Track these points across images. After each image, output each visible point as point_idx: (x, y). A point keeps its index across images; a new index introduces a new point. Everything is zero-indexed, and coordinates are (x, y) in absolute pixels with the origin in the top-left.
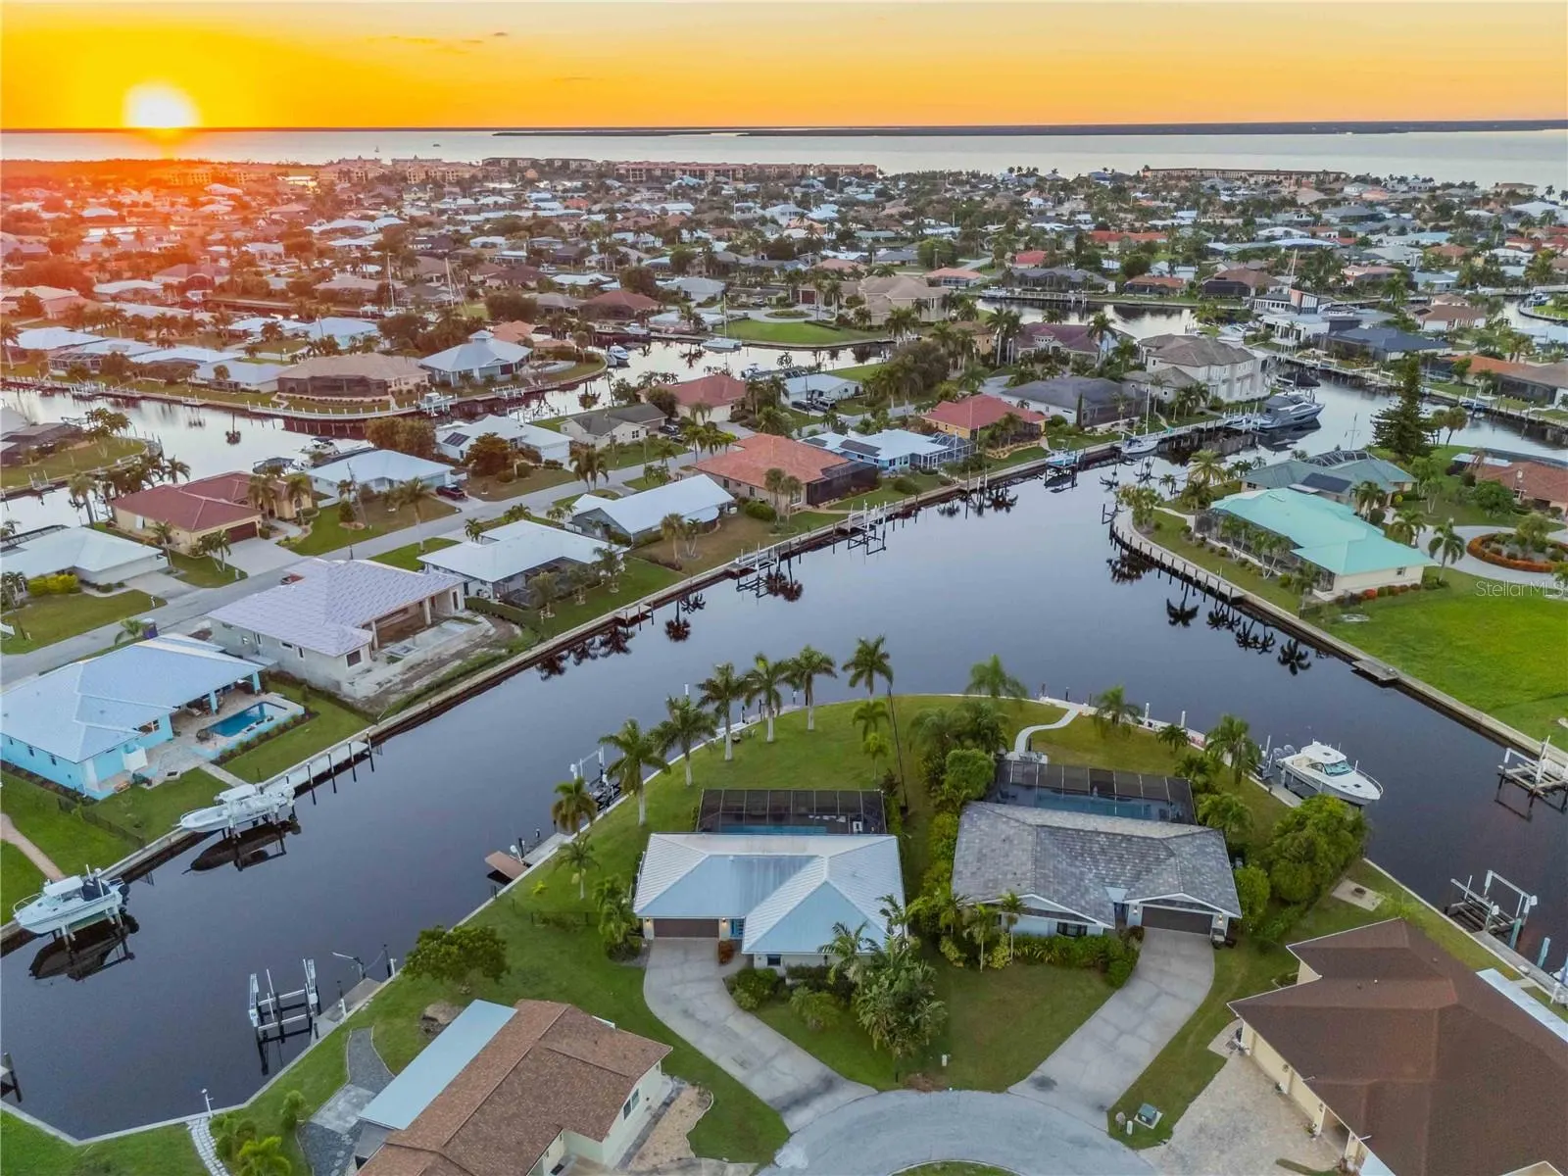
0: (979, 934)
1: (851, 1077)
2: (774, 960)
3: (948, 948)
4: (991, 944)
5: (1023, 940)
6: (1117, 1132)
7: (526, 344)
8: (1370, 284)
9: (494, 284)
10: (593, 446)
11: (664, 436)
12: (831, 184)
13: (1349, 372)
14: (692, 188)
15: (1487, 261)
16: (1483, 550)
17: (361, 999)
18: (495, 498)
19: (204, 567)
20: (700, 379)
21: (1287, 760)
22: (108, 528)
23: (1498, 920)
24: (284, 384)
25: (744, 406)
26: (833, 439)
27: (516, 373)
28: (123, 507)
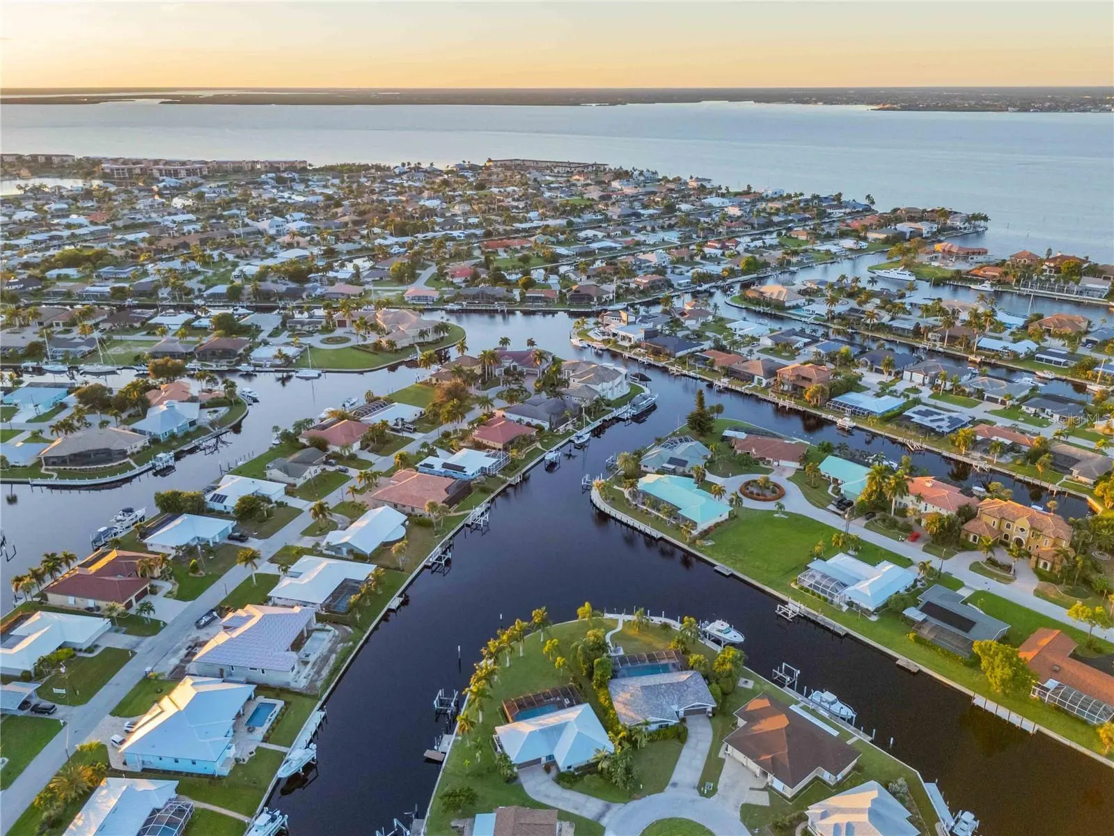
1: (615, 802)
2: (569, 767)
4: (641, 738)
5: (650, 734)
6: (702, 794)
7: (193, 399)
8: (652, 287)
9: (107, 326)
10: (295, 485)
11: (330, 469)
12: (280, 181)
13: (660, 364)
14: (175, 188)
15: (702, 258)
16: (746, 491)
17: (421, 827)
18: (264, 536)
19: (136, 623)
20: (331, 424)
21: (707, 629)
22: (42, 606)
23: (789, 682)
24: (48, 460)
25: (365, 438)
26: (436, 462)
27: (199, 424)
28: (56, 593)
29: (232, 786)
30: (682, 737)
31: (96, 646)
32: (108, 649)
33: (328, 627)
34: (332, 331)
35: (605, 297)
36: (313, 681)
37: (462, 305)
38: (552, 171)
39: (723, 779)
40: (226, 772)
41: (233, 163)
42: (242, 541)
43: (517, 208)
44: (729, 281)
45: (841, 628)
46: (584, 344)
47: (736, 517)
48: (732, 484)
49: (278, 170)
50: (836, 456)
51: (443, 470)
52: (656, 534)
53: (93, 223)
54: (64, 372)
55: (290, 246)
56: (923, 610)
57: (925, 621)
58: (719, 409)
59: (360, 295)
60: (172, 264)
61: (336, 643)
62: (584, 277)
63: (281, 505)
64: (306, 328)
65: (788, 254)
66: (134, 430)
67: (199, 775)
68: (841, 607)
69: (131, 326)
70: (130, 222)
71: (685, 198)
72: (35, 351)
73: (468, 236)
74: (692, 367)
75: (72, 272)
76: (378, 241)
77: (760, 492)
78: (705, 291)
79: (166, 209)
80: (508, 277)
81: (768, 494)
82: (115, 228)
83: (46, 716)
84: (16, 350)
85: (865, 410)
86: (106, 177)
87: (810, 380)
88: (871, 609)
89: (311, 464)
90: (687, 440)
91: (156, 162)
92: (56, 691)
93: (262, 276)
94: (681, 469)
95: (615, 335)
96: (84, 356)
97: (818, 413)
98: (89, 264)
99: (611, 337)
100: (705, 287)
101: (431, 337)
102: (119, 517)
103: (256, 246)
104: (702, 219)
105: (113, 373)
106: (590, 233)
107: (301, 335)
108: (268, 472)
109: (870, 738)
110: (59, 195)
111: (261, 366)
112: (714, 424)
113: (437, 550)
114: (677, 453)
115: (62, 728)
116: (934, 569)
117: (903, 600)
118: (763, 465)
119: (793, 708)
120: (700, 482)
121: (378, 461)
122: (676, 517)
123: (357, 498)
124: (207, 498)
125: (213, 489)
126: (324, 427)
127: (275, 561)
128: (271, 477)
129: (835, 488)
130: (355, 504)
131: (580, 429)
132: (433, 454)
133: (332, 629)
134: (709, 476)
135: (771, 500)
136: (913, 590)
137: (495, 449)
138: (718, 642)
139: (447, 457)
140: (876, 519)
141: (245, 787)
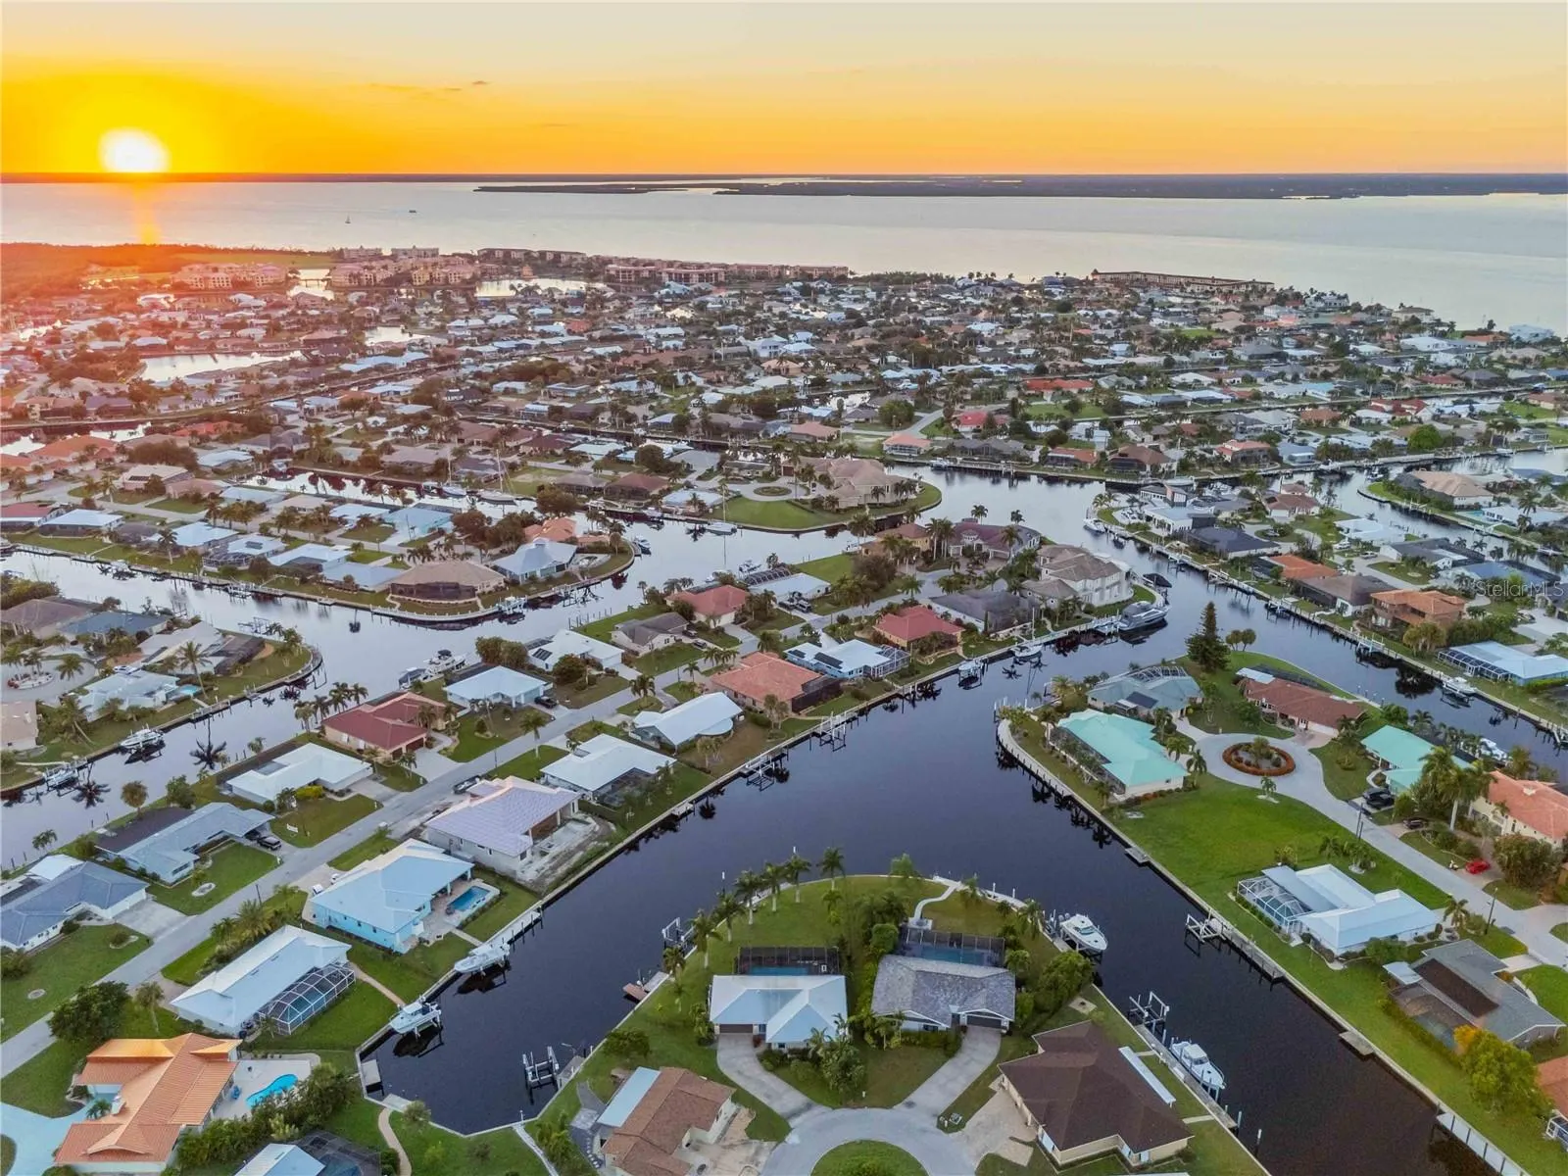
0: (882, 1031)
1: (820, 1102)
2: (782, 1045)
3: (868, 1038)
4: (890, 1036)
5: (906, 1033)
6: (940, 1126)
7: (572, 541)
8: (1244, 459)
9: (527, 450)
10: (637, 653)
11: (687, 640)
12: (805, 291)
13: (1200, 567)
14: (679, 296)
15: (1352, 424)
16: (1232, 757)
17: (577, 1067)
18: (576, 705)
19: (397, 774)
20: (711, 588)
21: (1064, 924)
22: (319, 739)
23: (1148, 1019)
24: (395, 588)
25: (743, 611)
26: (809, 651)
27: (568, 570)
28: (332, 727)
29: (406, 967)
30: (949, 1048)
31: (349, 791)
32: (359, 796)
33: (589, 819)
34: (774, 479)
35: (1163, 465)
36: (544, 876)
37: (955, 461)
38: (1183, 290)
39: (980, 1116)
40: (404, 950)
41: (758, 267)
42: (548, 707)
43: (1102, 337)
44: (1381, 461)
45: (1273, 966)
46: (1101, 527)
47: (1194, 788)
48: (1211, 744)
49: (810, 278)
50: (1409, 730)
51: (815, 661)
52: (1065, 790)
53: (570, 332)
54: (462, 496)
55: (777, 372)
56: (1418, 970)
57: (1416, 985)
58: (1248, 637)
59: (830, 439)
60: (624, 386)
61: (590, 840)
62: (1148, 437)
63: (611, 673)
64: (745, 473)
65: (1499, 428)
66: (495, 568)
67: (378, 946)
68: (1289, 938)
69: (553, 453)
70: (607, 332)
71: (1374, 333)
72: (439, 470)
73: (1010, 373)
74: (1245, 577)
75: (520, 386)
76: (889, 374)
77: (1253, 762)
78: (1333, 472)
79: (657, 321)
80: (1034, 429)
81: (1266, 765)
82: (592, 339)
83: (269, 851)
84: (420, 466)
85: (1500, 671)
86: (610, 280)
87: (1422, 614)
88: (1338, 952)
89: (665, 631)
90: (1175, 673)
91: (671, 264)
92: (290, 828)
93: (722, 407)
94: (1144, 711)
95: (1149, 519)
96: (489, 481)
97: (1421, 666)
98: (540, 379)
99: (1144, 521)
100: (1334, 465)
101: (888, 498)
102: (435, 660)
103: (734, 369)
104: (1386, 368)
105: (511, 502)
106: (1190, 377)
107: (735, 481)
108: (614, 634)
109: (1233, 1124)
110: (550, 297)
111: (670, 512)
112: (1226, 657)
113: (762, 757)
114: (1148, 688)
115: (277, 866)
116: (1480, 917)
117: (1389, 948)
118: (1279, 725)
119: (1125, 1051)
120: (1162, 731)
121: (748, 640)
122: (1101, 772)
123: (698, 678)
124: (531, 653)
125: (544, 642)
126: (699, 591)
127: (569, 734)
128: (613, 639)
129: (1380, 775)
130: (692, 685)
131: (1029, 637)
132: (814, 640)
133: (594, 823)
134: (1185, 727)
135: (1262, 774)
136: (1427, 941)
137: (897, 646)
138: (1072, 943)
139: (829, 647)
140: (1425, 829)
141: (416, 971)
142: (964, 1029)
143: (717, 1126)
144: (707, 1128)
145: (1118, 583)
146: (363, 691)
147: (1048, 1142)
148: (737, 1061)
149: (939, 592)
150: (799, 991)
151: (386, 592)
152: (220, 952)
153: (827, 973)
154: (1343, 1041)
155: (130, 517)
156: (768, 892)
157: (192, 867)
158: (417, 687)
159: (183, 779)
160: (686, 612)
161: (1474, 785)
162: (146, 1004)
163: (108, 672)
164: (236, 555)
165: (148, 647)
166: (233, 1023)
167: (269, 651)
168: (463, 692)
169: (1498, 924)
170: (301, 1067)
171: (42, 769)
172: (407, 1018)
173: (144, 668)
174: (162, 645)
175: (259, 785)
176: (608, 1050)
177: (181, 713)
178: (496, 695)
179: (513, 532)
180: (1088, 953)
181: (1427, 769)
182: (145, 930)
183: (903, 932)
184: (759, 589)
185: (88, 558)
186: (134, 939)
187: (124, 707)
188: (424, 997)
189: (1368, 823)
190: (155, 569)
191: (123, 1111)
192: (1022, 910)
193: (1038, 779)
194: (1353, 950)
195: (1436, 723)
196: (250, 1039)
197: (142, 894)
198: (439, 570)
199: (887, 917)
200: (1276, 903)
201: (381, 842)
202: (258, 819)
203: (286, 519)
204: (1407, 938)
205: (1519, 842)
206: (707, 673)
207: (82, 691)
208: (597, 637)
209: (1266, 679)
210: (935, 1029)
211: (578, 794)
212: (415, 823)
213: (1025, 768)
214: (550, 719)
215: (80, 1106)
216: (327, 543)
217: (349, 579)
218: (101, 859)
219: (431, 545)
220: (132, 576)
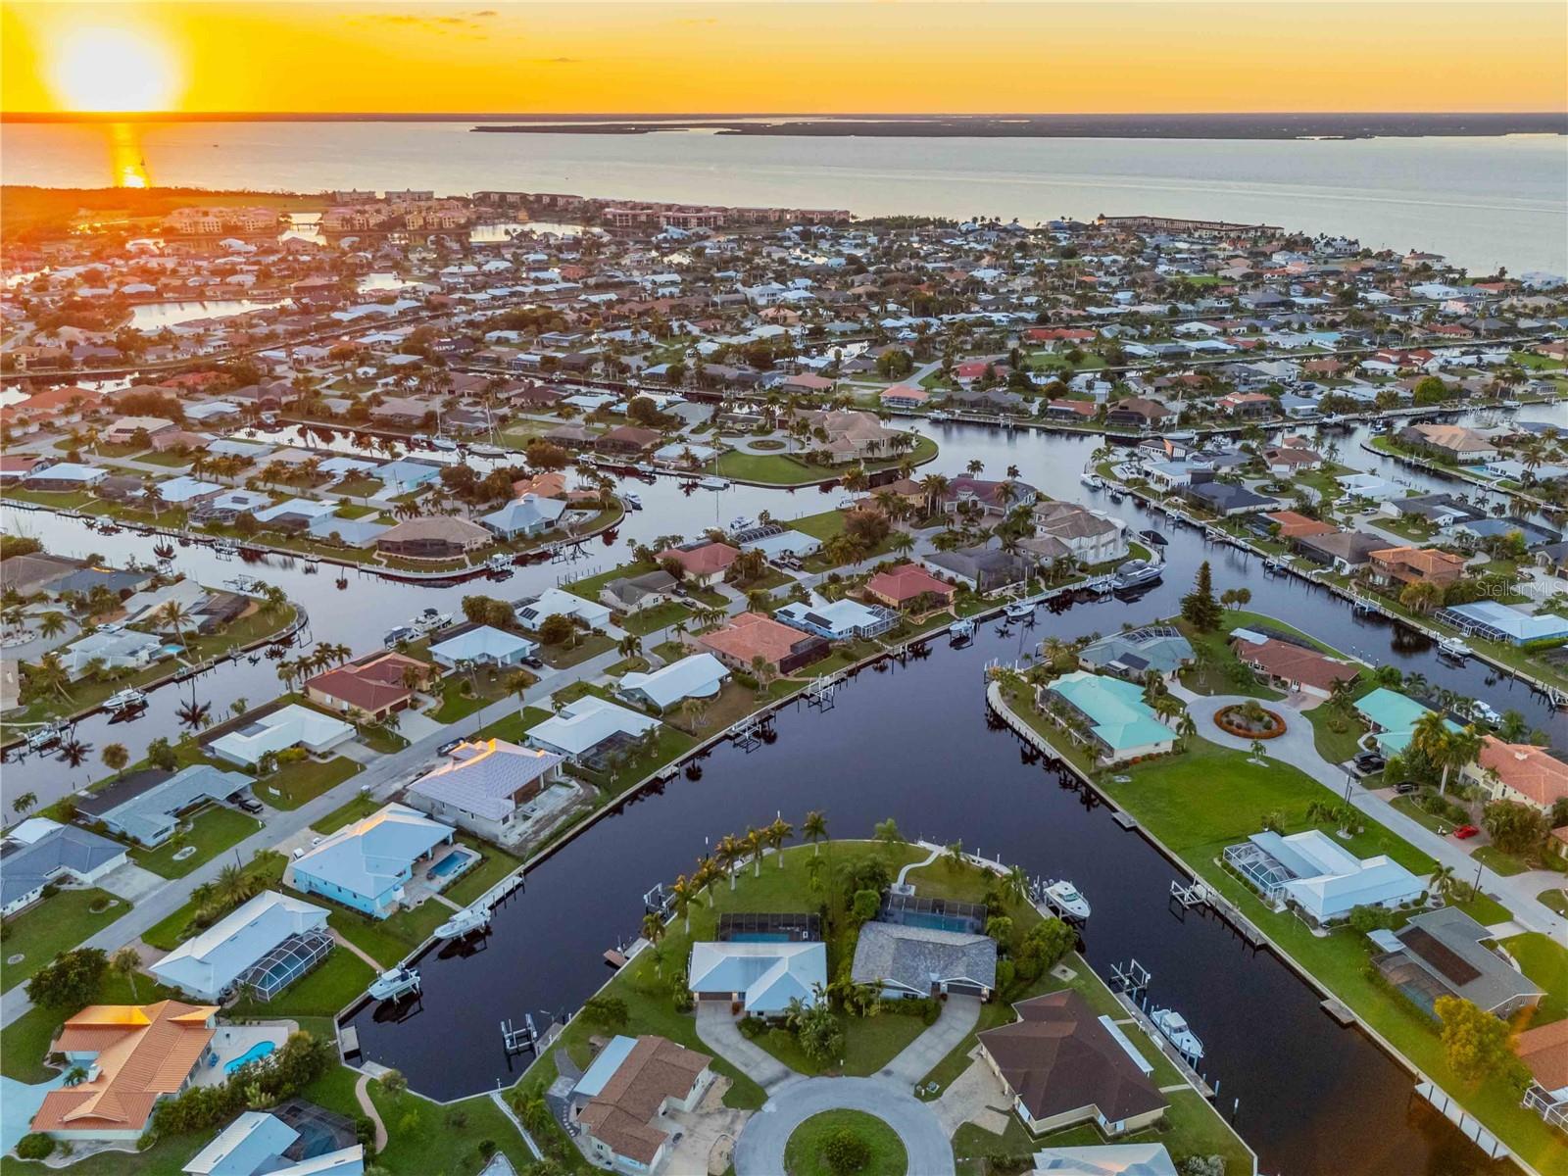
0: (862, 1001)
1: (798, 1071)
2: (760, 1013)
3: (848, 1006)
4: (869, 1004)
5: (886, 1001)
6: (917, 1095)
7: (562, 496)
8: (1246, 412)
9: (519, 401)
10: (625, 613)
11: (676, 600)
12: (805, 236)
13: (1198, 523)
14: (677, 241)
15: (1358, 375)
16: (1223, 720)
17: (556, 1034)
18: (562, 665)
19: (381, 736)
20: (701, 546)
21: (1047, 890)
22: (303, 700)
23: (1129, 986)
24: (381, 545)
25: (733, 569)
26: (799, 610)
27: (557, 526)
28: (315, 687)
29: (385, 932)
30: (929, 1016)
31: (332, 753)
32: (342, 759)
33: (573, 783)
34: (769, 432)
35: (1164, 419)
36: (526, 841)
37: (953, 413)
38: (1190, 235)
39: (957, 1085)
40: (384, 916)
41: (758, 211)
42: (534, 667)
43: (1107, 285)
44: (1385, 413)
45: (1257, 933)
46: (1098, 482)
47: (1184, 751)
48: (1202, 707)
49: (811, 222)
50: (1402, 692)
51: (804, 622)
52: (1053, 753)
53: (565, 279)
54: (452, 450)
55: (774, 321)
56: (1402, 938)
57: (1399, 953)
58: (1243, 597)
59: (827, 390)
60: (618, 335)
61: (574, 803)
62: (1150, 389)
63: (599, 633)
64: (739, 426)
65: (1506, 380)
66: (484, 525)
67: (358, 912)
68: (1273, 905)
69: (544, 404)
70: (602, 279)
71: (1383, 281)
72: (429, 422)
73: (1012, 322)
74: (1244, 534)
75: (512, 335)
76: (889, 323)
77: (1244, 724)
78: (1337, 425)
79: (653, 267)
80: (1034, 381)
81: (1257, 728)
82: (586, 287)
83: (250, 814)
84: (410, 418)
85: (1497, 631)
86: (607, 224)
87: (1420, 573)
88: (1322, 919)
89: (654, 590)
90: (1168, 634)
91: (669, 208)
92: (272, 791)
93: (718, 357)
94: (1135, 673)
95: (1147, 474)
96: (479, 434)
97: (1417, 626)
98: (532, 328)
99: (1142, 477)
100: (1339, 418)
101: (884, 452)
102: (422, 619)
103: (730, 318)
104: (1394, 317)
105: (501, 456)
106: (1194, 327)
107: (729, 434)
108: (602, 592)
109: (1210, 1093)
110: (545, 242)
111: (662, 467)
112: (1221, 617)
113: (749, 719)
114: (1140, 649)
115: (258, 830)
116: (1466, 884)
117: (1373, 915)
118: (1272, 687)
119: (1104, 1020)
120: (1153, 692)
121: (737, 598)
122: (1090, 735)
123: (686, 638)
124: (518, 612)
125: (530, 601)
126: (690, 549)
127: (555, 696)
128: (602, 598)
129: (1371, 738)
130: (680, 646)
131: (1022, 597)
132: (805, 600)
133: (578, 786)
134: (1176, 689)
135: (1252, 737)
136: (1413, 908)
137: (887, 606)
138: (1055, 910)
139: (820, 606)
140: (1415, 793)
141: (397, 937)
142: (944, 997)
143: (694, 1095)
144: (684, 1097)
145: (1114, 540)
146: (347, 652)
147: (1024, 1112)
148: (715, 1029)
149: (932, 549)
150: (778, 959)
151: (373, 549)
152: (200, 917)
153: (809, 940)
154: (1323, 1009)
155: (115, 471)
156: (750, 857)
157: (173, 830)
158: (403, 647)
159: (164, 741)
160: (675, 570)
161: (1465, 750)
162: (124, 971)
163: (91, 631)
164: (222, 510)
165: (132, 605)
166: (212, 990)
167: (253, 609)
168: (449, 651)
169: (1485, 891)
170: (279, 1034)
171: (24, 730)
172: (387, 984)
173: (127, 627)
174: (145, 603)
175: (241, 747)
176: (586, 1018)
177: (164, 672)
178: (482, 655)
179: (501, 489)
180: (1070, 920)
181: (1420, 732)
182: (126, 894)
183: (885, 898)
184: (750, 547)
185: (73, 512)
186: (114, 903)
187: (106, 667)
188: (403, 964)
189: (1356, 786)
190: (140, 524)
191: (100, 1078)
192: (1006, 876)
193: (1027, 741)
194: (1337, 917)
195: (1430, 685)
196: (228, 1006)
197: (122, 858)
198: (428, 527)
199: (870, 883)
200: (1262, 869)
201: (364, 806)
202: (240, 781)
203: (271, 475)
204: (1391, 904)
205: (1508, 807)
206: (695, 633)
207: (64, 650)
208: (586, 596)
209: (1260, 639)
210: (914, 997)
211: (563, 757)
212: (398, 786)
213: (1014, 730)
214: (536, 679)
215: (58, 1073)
216: (315, 498)
217: (335, 536)
218: (81, 822)
219: (419, 500)
220: (118, 531)
